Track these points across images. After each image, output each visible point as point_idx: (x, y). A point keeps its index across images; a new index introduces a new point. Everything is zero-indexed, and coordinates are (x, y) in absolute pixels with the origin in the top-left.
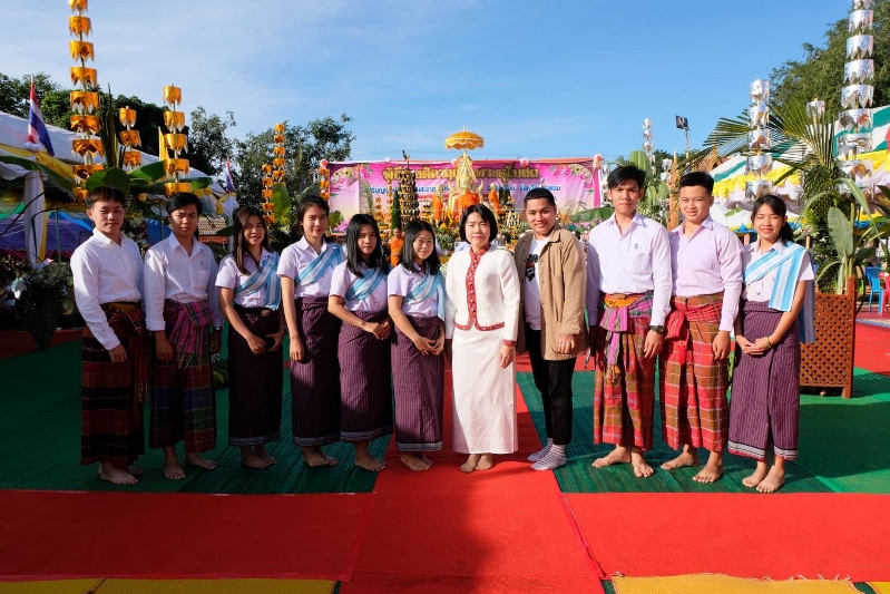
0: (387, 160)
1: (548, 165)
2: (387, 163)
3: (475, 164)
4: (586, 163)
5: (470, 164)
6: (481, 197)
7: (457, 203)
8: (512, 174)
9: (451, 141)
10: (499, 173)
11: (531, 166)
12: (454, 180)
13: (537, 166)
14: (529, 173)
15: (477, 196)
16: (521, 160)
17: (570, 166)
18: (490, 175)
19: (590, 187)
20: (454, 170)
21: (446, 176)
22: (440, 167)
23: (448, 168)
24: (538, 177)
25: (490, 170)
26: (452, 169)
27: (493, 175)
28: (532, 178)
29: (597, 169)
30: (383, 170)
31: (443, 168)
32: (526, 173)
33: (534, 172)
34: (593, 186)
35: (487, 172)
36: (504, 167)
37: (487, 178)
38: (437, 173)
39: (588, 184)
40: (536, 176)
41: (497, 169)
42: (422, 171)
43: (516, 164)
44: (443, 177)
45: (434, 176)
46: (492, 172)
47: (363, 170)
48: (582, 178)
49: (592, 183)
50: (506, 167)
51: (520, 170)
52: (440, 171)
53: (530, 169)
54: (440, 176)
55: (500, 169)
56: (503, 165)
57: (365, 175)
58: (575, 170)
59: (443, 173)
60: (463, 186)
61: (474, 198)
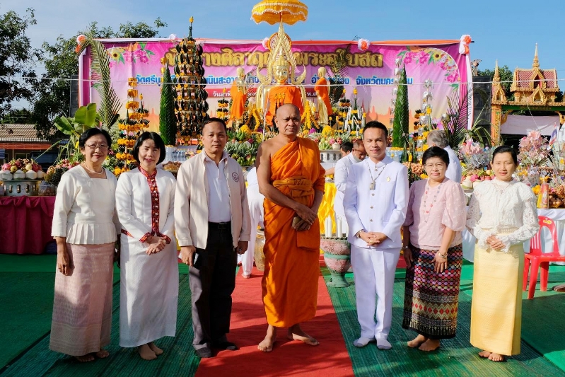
0: (172, 37)
1: (396, 48)
2: (171, 42)
3: (296, 46)
4: (451, 48)
5: (288, 45)
6: (303, 93)
8: (347, 61)
9: (259, 9)
10: (329, 59)
11: (373, 50)
12: (265, 67)
13: (382, 51)
14: (370, 59)
15: (298, 90)
16: (360, 43)
17: (427, 51)
18: (315, 61)
19: (454, 81)
20: (266, 54)
21: (254, 63)
22: (246, 50)
23: (257, 51)
24: (382, 66)
25: (316, 55)
26: (263, 53)
27: (321, 62)
28: (374, 67)
29: (465, 55)
30: (167, 53)
31: (251, 50)
32: (365, 60)
33: (377, 59)
34: (459, 78)
35: (312, 58)
36: (335, 51)
37: (312, 65)
38: (242, 57)
39: (452, 76)
40: (380, 65)
41: (326, 53)
42: (221, 54)
43: (352, 46)
44: (250, 63)
45: (238, 61)
46: (318, 57)
47: (139, 51)
48: (443, 68)
49: (457, 75)
50: (338, 51)
51: (356, 56)
52: (246, 54)
53: (372, 54)
54: (246, 62)
55: (329, 53)
56: (333, 48)
57: (141, 58)
58: (434, 56)
59: (250, 57)
60: (277, 74)
61: (294, 91)
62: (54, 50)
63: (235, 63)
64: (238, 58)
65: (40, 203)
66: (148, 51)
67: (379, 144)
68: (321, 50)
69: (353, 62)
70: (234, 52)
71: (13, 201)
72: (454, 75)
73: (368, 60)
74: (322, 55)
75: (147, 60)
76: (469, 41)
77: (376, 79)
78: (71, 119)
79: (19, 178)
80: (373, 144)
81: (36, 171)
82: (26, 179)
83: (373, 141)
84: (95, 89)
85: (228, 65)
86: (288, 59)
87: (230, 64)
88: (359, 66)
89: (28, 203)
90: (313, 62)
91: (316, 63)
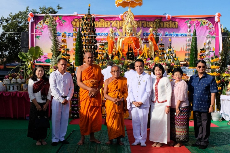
0: (75, 14)
1: (184, 19)
2: (74, 16)
3: (136, 17)
4: (211, 19)
5: (133, 17)
6: (140, 40)
7: (123, 43)
8: (160, 25)
10: (151, 24)
11: (173, 20)
12: (121, 28)
13: (177, 20)
14: (171, 24)
15: (138, 39)
16: (167, 16)
17: (199, 20)
18: (145, 25)
19: (213, 35)
20: (121, 22)
21: (115, 26)
22: (111, 20)
23: (116, 20)
24: (178, 28)
25: (145, 22)
26: (119, 21)
27: (148, 26)
28: (173, 28)
29: (217, 22)
30: (72, 21)
31: (113, 20)
32: (169, 25)
33: (175, 24)
34: (215, 34)
35: (143, 24)
36: (155, 20)
37: (143, 27)
38: (109, 23)
39: (212, 32)
40: (176, 27)
41: (150, 21)
42: (99, 22)
43: (163, 18)
44: (113, 26)
45: (107, 25)
46: (146, 23)
47: (59, 20)
48: (207, 29)
49: (214, 32)
50: (156, 20)
51: (165, 23)
52: (111, 22)
53: (172, 22)
54: (111, 26)
55: (152, 21)
56: (154, 19)
57: (60, 24)
58: (203, 23)
59: (113, 24)
60: (128, 31)
61: (136, 40)
62: (7, 21)
63: (106, 26)
64: (107, 24)
65: (24, 95)
66: (63, 20)
67: (141, 68)
68: (148, 20)
69: (164, 26)
70: (105, 21)
71: (11, 94)
72: (213, 32)
73: (171, 25)
74: (148, 22)
75: (63, 25)
76: (220, 16)
77: (174, 34)
78: (26, 53)
79: (14, 83)
80: (138, 68)
81: (21, 79)
82: (17, 83)
83: (139, 67)
84: (37, 39)
85: (102, 27)
86: (133, 24)
87: (103, 26)
88: (166, 27)
89: (18, 95)
90: (144, 25)
91: (145, 26)
